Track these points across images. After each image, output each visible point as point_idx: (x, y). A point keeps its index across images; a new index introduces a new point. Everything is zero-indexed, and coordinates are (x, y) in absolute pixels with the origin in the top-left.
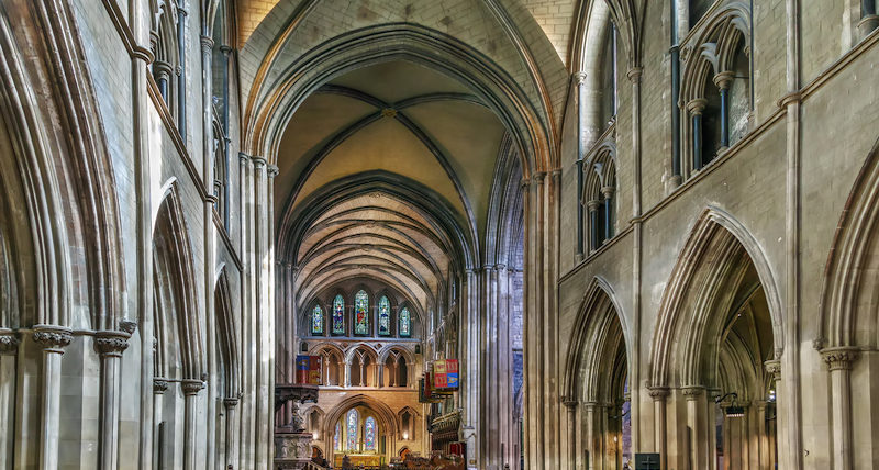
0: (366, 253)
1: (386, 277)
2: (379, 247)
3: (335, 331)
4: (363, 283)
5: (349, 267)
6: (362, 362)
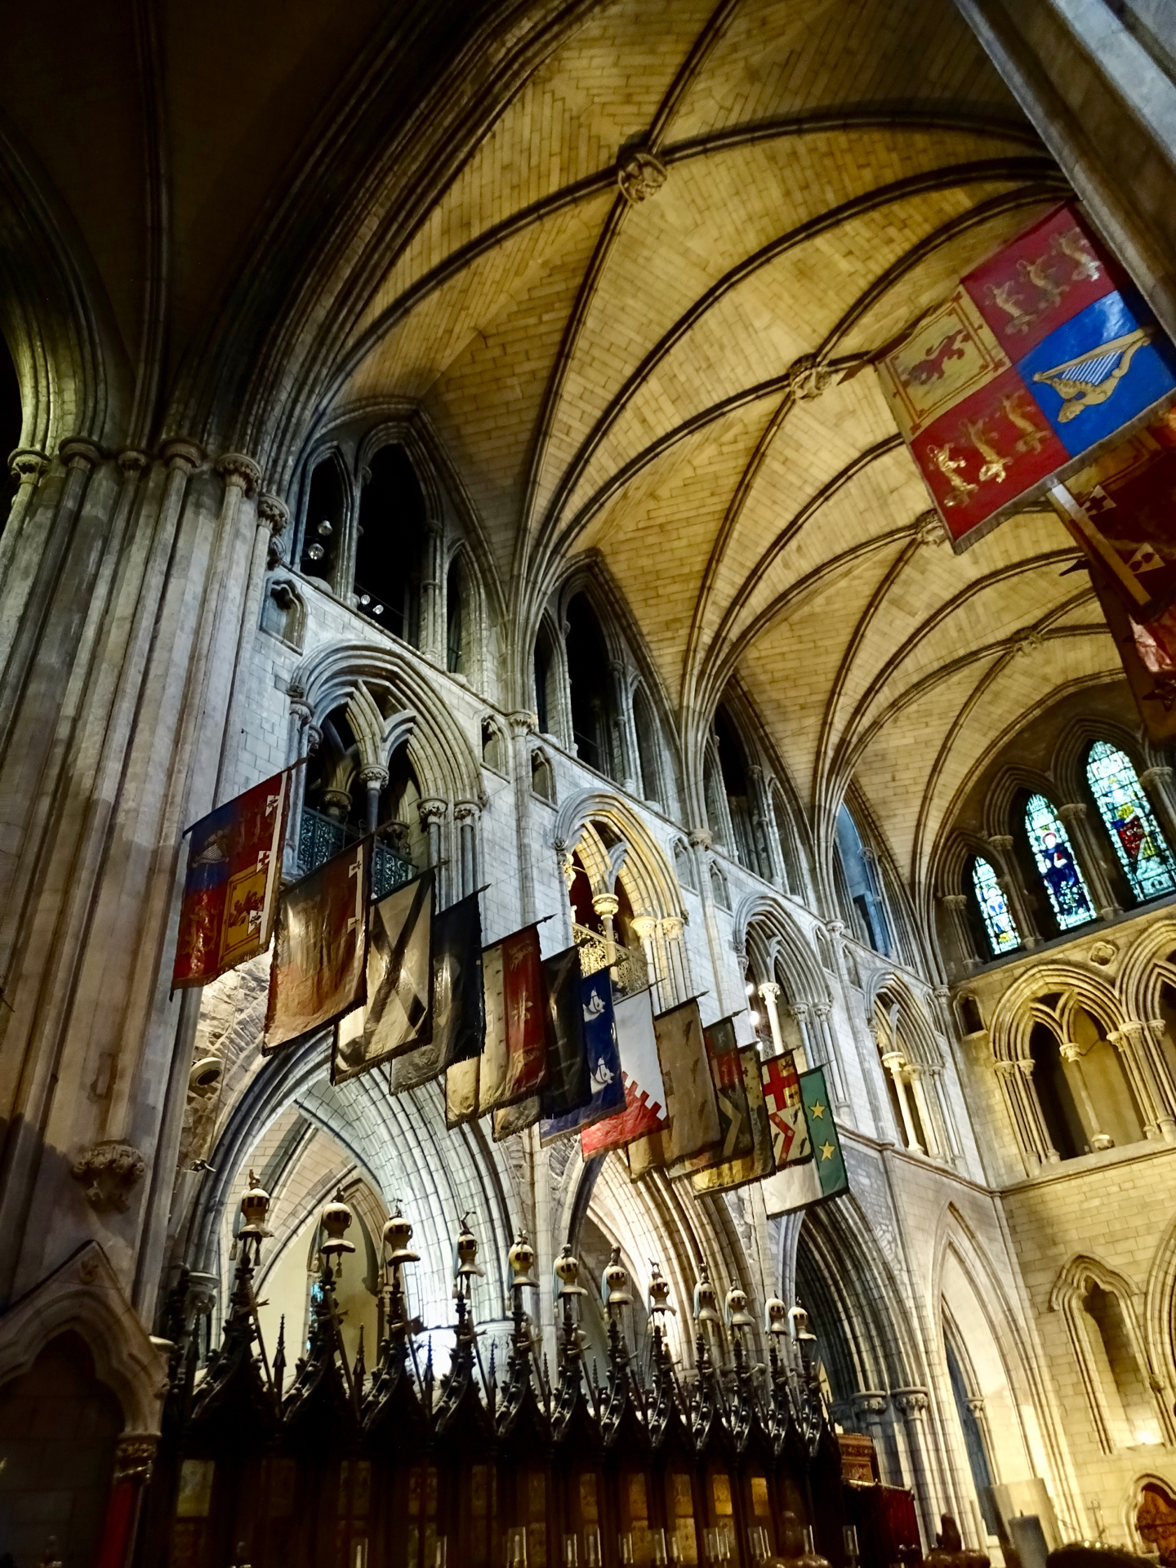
4: (1081, 717)
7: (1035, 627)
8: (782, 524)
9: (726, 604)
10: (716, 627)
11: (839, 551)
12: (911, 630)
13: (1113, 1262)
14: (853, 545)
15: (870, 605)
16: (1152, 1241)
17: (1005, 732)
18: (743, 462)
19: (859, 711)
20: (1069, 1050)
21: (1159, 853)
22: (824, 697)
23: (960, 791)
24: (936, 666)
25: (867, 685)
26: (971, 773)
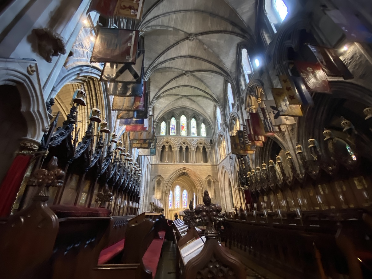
1: (194, 106)
3: (171, 134)
4: (183, 111)
6: (184, 149)
7: (187, 96)
8: (173, 56)
9: (159, 62)
10: (156, 64)
11: (176, 67)
12: (175, 86)
13: (163, 176)
14: (178, 68)
15: (174, 79)
16: (169, 175)
17: (175, 108)
18: (175, 42)
19: (163, 92)
20: (167, 149)
21: (185, 131)
22: (161, 87)
23: (166, 112)
24: (174, 93)
25: (166, 89)
26: (168, 110)
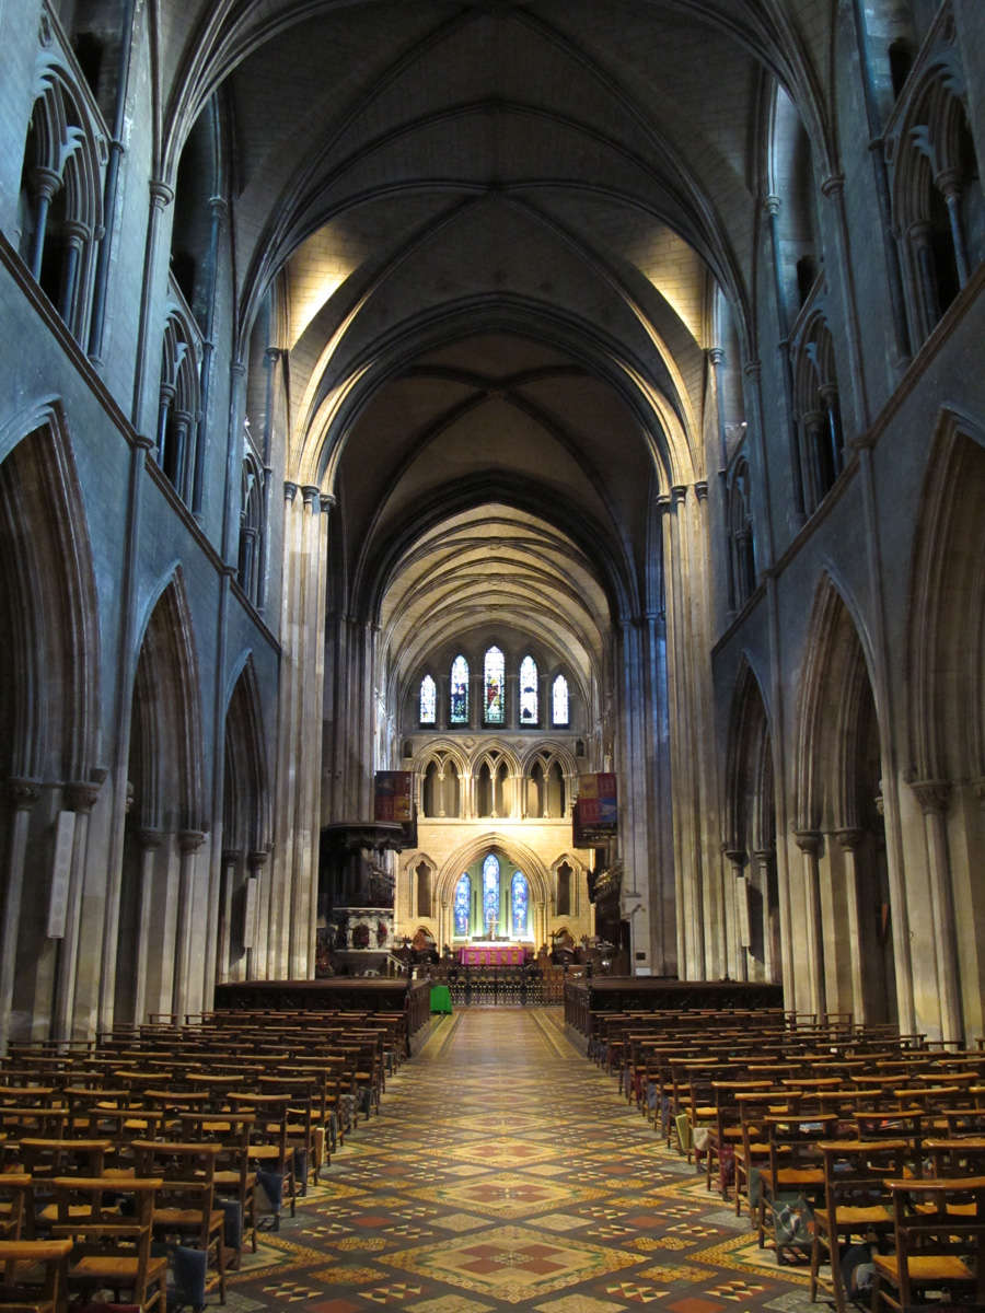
0: (495, 588)
1: (528, 624)
2: (513, 578)
3: (455, 719)
4: (494, 634)
5: (472, 611)
6: (493, 776)
13: (433, 858)
16: (450, 853)
17: (464, 629)
20: (441, 776)
21: (500, 705)
26: (443, 641)
